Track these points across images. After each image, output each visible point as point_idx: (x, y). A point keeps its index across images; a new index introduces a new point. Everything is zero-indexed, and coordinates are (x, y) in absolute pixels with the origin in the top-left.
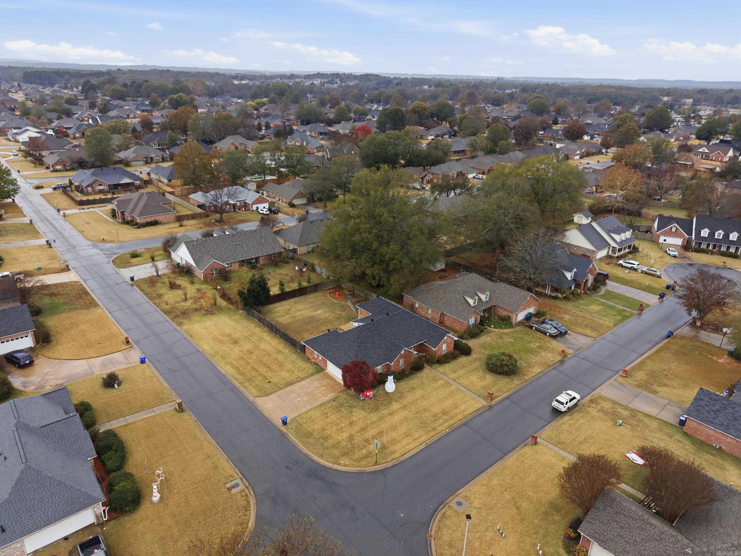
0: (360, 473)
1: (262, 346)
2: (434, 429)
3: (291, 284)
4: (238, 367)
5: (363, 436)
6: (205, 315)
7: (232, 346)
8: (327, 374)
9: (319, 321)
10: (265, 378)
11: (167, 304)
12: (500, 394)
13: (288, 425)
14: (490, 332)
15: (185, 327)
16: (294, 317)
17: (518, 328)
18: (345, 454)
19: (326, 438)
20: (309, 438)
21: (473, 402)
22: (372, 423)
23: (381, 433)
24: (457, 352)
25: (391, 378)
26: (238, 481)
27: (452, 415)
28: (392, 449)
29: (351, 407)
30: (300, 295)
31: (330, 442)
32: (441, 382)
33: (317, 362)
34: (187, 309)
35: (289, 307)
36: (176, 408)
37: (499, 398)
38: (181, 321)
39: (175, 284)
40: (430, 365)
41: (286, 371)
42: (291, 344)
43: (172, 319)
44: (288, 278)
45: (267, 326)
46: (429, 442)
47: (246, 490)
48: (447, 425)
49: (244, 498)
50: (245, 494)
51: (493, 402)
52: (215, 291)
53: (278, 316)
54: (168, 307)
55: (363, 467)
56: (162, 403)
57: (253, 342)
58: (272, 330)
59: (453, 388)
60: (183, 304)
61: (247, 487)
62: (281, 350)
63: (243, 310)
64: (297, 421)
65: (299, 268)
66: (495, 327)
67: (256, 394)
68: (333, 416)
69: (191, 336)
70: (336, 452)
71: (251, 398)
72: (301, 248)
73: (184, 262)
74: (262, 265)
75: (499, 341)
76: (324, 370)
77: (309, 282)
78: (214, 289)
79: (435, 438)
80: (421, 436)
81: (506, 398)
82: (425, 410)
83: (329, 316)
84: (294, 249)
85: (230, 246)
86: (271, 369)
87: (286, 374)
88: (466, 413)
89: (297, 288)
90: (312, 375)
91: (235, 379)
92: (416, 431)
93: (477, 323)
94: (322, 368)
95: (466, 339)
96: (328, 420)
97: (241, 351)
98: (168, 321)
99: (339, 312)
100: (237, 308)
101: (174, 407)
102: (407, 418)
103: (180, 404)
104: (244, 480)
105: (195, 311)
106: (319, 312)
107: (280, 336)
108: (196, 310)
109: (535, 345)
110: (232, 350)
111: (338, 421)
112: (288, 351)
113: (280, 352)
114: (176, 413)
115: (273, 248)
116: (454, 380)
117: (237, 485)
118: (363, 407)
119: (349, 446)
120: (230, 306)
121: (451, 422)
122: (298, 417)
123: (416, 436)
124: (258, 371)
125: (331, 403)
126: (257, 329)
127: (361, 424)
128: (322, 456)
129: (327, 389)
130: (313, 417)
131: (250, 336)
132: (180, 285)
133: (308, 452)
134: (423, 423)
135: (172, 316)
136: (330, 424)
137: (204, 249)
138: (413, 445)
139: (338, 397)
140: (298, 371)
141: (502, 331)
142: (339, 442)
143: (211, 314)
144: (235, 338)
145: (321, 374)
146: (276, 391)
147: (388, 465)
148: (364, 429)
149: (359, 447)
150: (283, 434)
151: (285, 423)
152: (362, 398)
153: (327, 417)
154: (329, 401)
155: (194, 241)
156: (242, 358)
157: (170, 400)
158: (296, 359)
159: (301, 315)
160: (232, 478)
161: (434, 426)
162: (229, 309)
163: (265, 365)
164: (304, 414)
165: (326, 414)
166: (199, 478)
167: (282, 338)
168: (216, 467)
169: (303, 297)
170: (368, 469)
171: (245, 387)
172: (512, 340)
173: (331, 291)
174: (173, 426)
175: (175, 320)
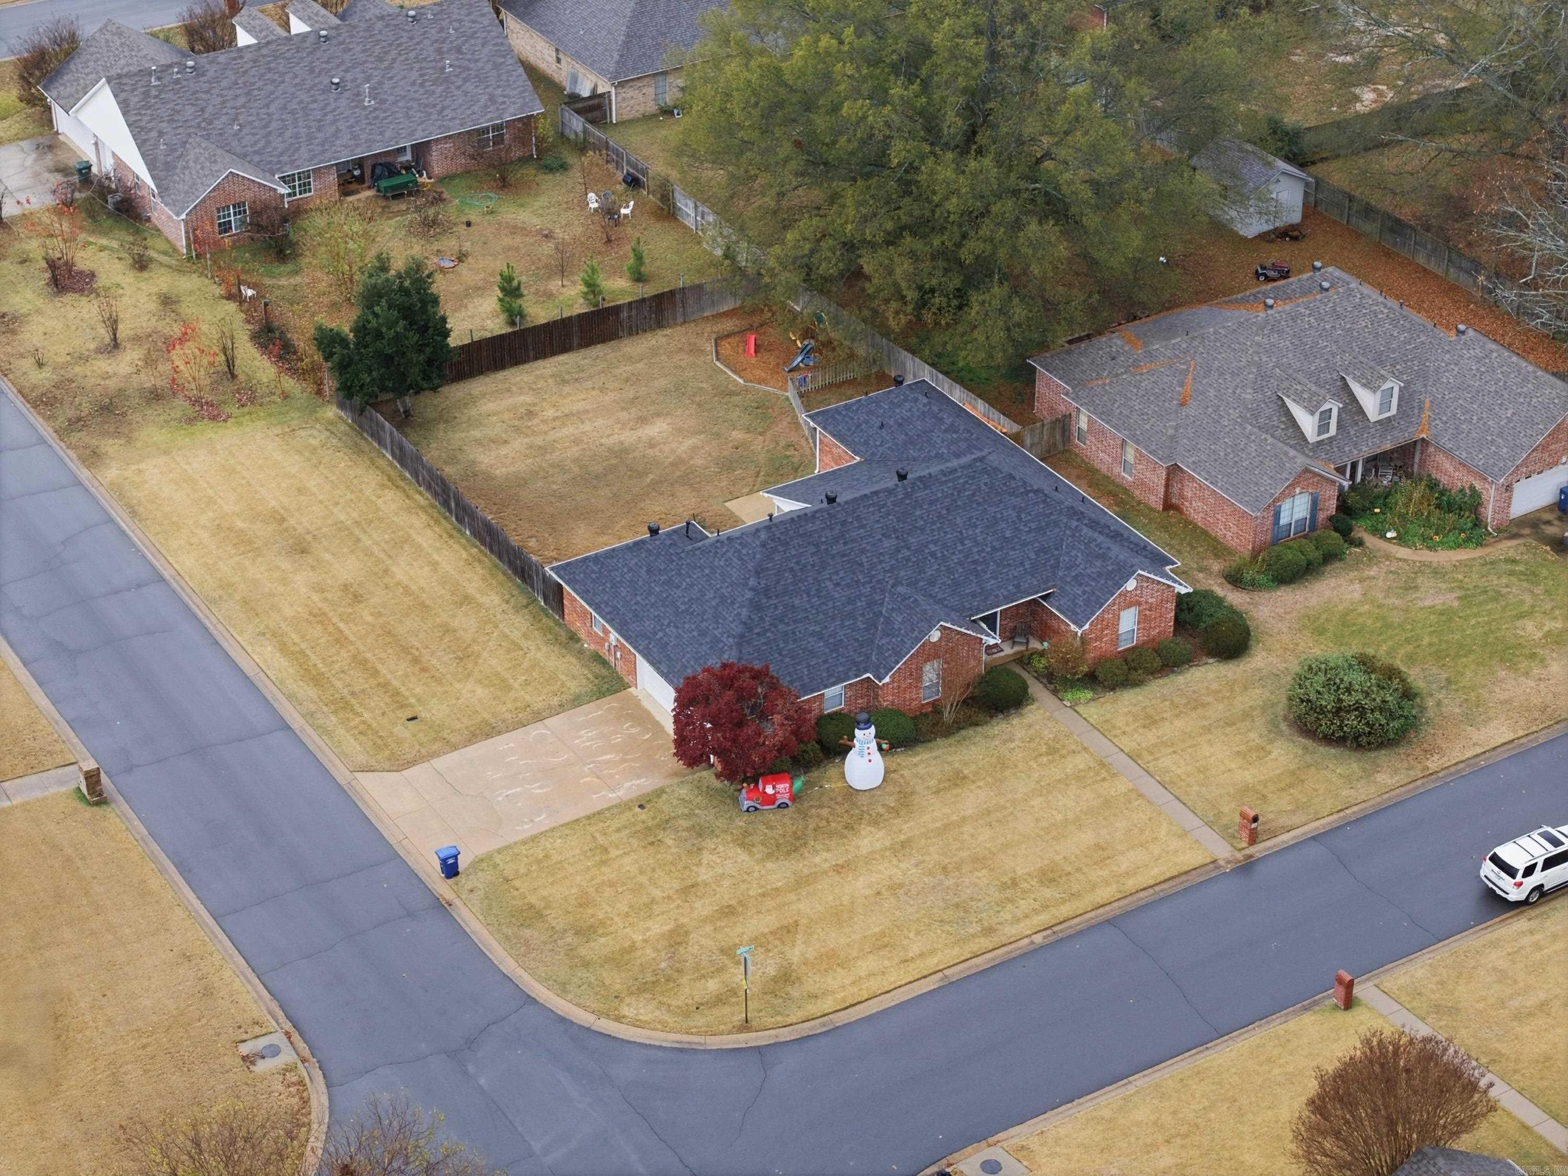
0: (681, 1050)
1: (401, 570)
2: (989, 931)
3: (555, 285)
4: (302, 652)
5: (719, 936)
6: (190, 421)
7: (285, 565)
8: (636, 703)
9: (641, 475)
10: (397, 699)
11: (40, 365)
12: (1296, 819)
13: (461, 879)
14: (1372, 558)
15: (111, 473)
16: (543, 450)
17: (1507, 548)
18: (643, 989)
19: (586, 932)
20: (529, 926)
21: (1175, 844)
22: (763, 895)
23: (788, 931)
24: (1184, 645)
25: (865, 737)
26: (278, 1039)
27: (1075, 888)
28: (813, 982)
29: (700, 831)
30: (587, 342)
31: (601, 946)
32: (1080, 762)
33: (604, 652)
34: (121, 392)
35: (528, 398)
36: (79, 789)
37: (1286, 837)
38: (94, 442)
39: (69, 265)
40: (1055, 692)
41: (480, 682)
42: (516, 572)
43: (61, 433)
44: (548, 248)
45: (429, 488)
46: (954, 973)
47: (300, 1065)
48: (1044, 918)
49: (293, 1089)
50: (295, 1079)
51: (1257, 850)
52: (232, 307)
53: (478, 442)
54: (41, 378)
55: (698, 1033)
56: (32, 769)
57: (368, 553)
58: (446, 504)
59: (1121, 786)
60: (102, 365)
61: (304, 1061)
62: (471, 590)
63: (341, 406)
64: (495, 866)
65: (601, 197)
66: (1401, 540)
67: (361, 759)
68: (626, 860)
69: (134, 513)
70: (615, 980)
71: (341, 774)
72: (629, 92)
73: (108, 164)
74: (441, 180)
75: (1394, 601)
76: (626, 686)
77: (639, 278)
78: (230, 297)
79: (981, 962)
80: (933, 952)
81: (1313, 838)
82: (979, 861)
83: (695, 449)
84: (594, 96)
85: (302, 96)
86: (424, 670)
87: (479, 691)
88: (1131, 884)
89: (580, 307)
90: (577, 701)
91: (291, 697)
92: (918, 933)
93: (1322, 516)
94: (620, 679)
95: (1253, 586)
96: (608, 873)
97: (319, 588)
98: (42, 441)
99: (738, 435)
100: (319, 392)
101: (73, 786)
102: (901, 886)
103: (92, 778)
104: (296, 1037)
105: (149, 402)
106: (657, 429)
107: (476, 534)
108: (155, 396)
109: (1540, 626)
110: (284, 581)
111: (643, 879)
112: (497, 600)
113: (466, 599)
114: (81, 806)
115: (492, 99)
116: (1133, 757)
117: (274, 1051)
118: (746, 833)
119: (663, 965)
120: (289, 383)
121: (1065, 910)
122: (499, 851)
123: (915, 950)
124: (375, 673)
125: (628, 814)
126: (389, 494)
127: (725, 895)
128: (563, 989)
129: (624, 761)
130: (556, 857)
131: (357, 523)
132: (92, 275)
133: (520, 971)
134: (957, 906)
135: (61, 421)
136: (612, 884)
137: (190, 111)
138: (893, 978)
139: (659, 792)
140: (527, 683)
141: (1427, 556)
142: (632, 948)
143: (214, 418)
144: (301, 530)
145: (611, 703)
146: (435, 755)
147: (785, 1035)
148: (728, 912)
149: (697, 967)
150: (441, 908)
151: (451, 869)
152: (746, 804)
153: (604, 863)
154: (624, 806)
155: (150, 73)
156: (319, 617)
157: (59, 760)
158: (525, 636)
159: (576, 441)
160: (257, 1030)
161: (995, 920)
162: (286, 396)
163: (406, 650)
164: (524, 843)
165: (606, 850)
166: (155, 1018)
167: (483, 543)
168: (208, 992)
169: (598, 350)
170: (714, 1042)
171: (324, 731)
172: (1451, 600)
173: (728, 325)
174: (69, 851)
175: (75, 437)
